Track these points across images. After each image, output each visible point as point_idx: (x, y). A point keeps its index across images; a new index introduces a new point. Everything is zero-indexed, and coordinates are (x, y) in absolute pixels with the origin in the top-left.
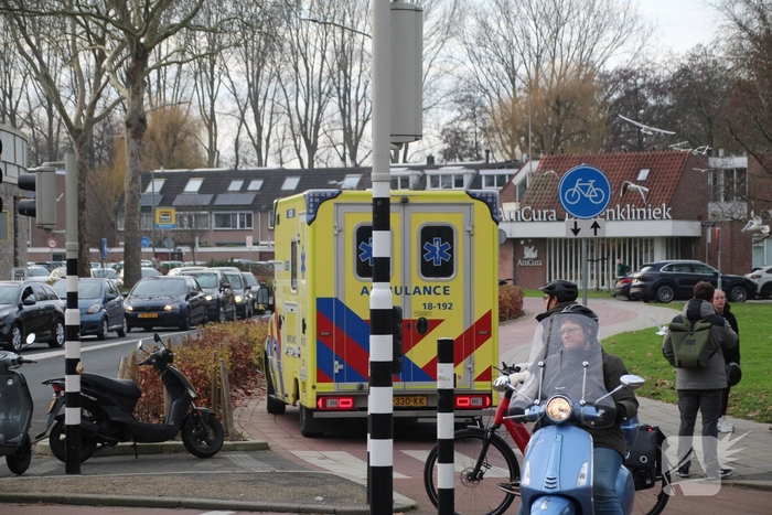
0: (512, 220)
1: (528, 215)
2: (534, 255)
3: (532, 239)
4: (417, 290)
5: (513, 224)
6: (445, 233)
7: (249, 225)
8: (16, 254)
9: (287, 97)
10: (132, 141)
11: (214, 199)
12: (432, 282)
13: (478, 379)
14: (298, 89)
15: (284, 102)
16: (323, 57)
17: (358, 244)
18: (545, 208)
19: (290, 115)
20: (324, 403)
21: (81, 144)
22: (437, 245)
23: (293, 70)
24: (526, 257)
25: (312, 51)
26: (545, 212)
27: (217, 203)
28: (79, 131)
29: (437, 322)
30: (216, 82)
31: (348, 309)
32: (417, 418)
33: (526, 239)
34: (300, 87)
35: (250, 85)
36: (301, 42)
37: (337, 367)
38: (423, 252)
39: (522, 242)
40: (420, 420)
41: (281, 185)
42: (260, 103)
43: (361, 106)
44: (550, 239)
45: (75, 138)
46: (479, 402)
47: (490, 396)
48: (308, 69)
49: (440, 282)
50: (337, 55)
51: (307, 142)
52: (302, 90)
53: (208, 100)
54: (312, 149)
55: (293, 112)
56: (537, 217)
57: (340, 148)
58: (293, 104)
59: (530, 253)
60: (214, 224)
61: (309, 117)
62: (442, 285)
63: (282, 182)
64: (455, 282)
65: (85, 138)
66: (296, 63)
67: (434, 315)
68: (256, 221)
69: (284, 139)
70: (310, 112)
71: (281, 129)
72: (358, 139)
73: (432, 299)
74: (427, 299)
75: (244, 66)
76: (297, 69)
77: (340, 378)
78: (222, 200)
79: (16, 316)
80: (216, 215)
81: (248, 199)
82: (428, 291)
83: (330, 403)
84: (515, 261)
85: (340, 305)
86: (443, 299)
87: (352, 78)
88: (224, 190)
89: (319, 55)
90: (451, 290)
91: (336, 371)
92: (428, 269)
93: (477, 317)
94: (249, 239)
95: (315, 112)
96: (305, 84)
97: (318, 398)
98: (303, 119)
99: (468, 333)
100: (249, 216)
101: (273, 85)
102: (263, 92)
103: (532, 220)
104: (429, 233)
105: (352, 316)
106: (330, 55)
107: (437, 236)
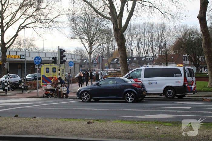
12: (54, 73)
19: (143, 49)
25: (147, 39)
30: (133, 44)
36: (145, 37)
38: (53, 70)
43: (155, 46)
48: (146, 41)
51: (146, 52)
52: (145, 45)
53: (131, 46)
54: (147, 53)
57: (151, 53)
58: (144, 47)
72: (154, 52)
74: (53, 75)
76: (144, 41)
90: (56, 74)
91: (44, 82)
92: (53, 72)
96: (146, 43)
97: (42, 85)
98: (146, 49)
102: (139, 45)
104: (53, 68)
105: (45, 77)
106: (150, 39)
107: (54, 68)
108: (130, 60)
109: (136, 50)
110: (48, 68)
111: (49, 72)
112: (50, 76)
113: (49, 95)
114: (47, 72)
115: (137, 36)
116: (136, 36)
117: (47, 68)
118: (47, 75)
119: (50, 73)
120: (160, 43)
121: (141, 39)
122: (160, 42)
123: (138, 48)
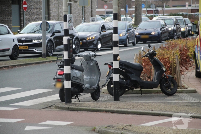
8: (92, 11)
79: (99, 37)
94: (187, 4)
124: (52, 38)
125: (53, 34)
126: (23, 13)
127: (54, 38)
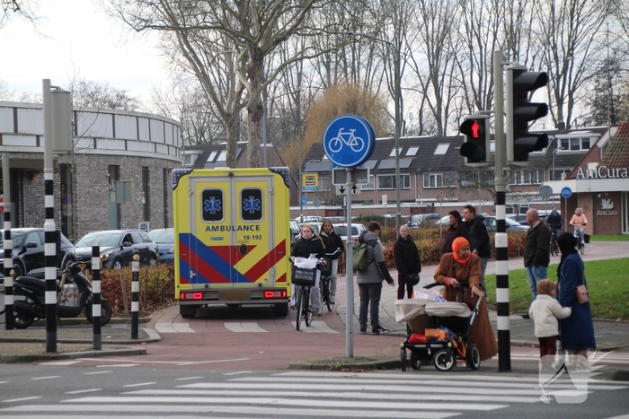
0: (590, 178)
1: (603, 173)
2: (611, 206)
3: (609, 192)
4: (240, 228)
5: (591, 180)
6: (257, 194)
7: (407, 185)
8: (166, 212)
9: (462, 72)
10: (252, 123)
11: (378, 164)
12: (249, 223)
13: (278, 281)
14: (472, 65)
15: (460, 77)
16: (495, 38)
17: (204, 201)
18: (617, 167)
19: (465, 89)
20: (185, 296)
21: (231, 125)
22: (252, 201)
23: (468, 50)
24: (604, 208)
25: (486, 32)
26: (618, 170)
27: (380, 167)
28: (229, 115)
29: (252, 247)
30: (402, 61)
31: (198, 241)
32: (241, 304)
33: (603, 194)
34: (474, 62)
35: (431, 66)
36: (475, 24)
37: (192, 274)
38: (243, 205)
39: (599, 196)
40: (243, 306)
41: (434, 151)
42: (440, 78)
44: (624, 193)
45: (226, 120)
46: (279, 294)
47: (286, 290)
48: (481, 47)
49: (254, 223)
50: (507, 34)
52: (477, 67)
55: (469, 85)
56: (611, 174)
58: (467, 79)
59: (607, 205)
60: (378, 186)
61: (483, 89)
62: (255, 225)
63: (435, 148)
64: (263, 223)
65: (233, 121)
66: (470, 42)
67: (250, 242)
68: (413, 182)
69: (461, 109)
70: (483, 85)
71: (459, 100)
73: (249, 233)
74: (246, 233)
75: (425, 46)
76: (471, 47)
77: (194, 281)
78: (385, 164)
79: (117, 254)
80: (380, 177)
81: (405, 163)
82: (246, 228)
83: (188, 296)
84: (594, 212)
85: (193, 237)
86: (256, 233)
87: (521, 54)
88: (387, 156)
89: (491, 35)
90: (261, 228)
91: (191, 277)
92: (246, 215)
93: (277, 243)
94: (385, 197)
95: (488, 85)
96: (479, 60)
97: (181, 293)
98: (477, 92)
99: (272, 253)
100: (407, 178)
101: (450, 63)
102: (442, 70)
103: (608, 177)
104: (247, 194)
105: (200, 244)
106: (501, 35)
107: (251, 195)
108: (412, 151)
109: (419, 96)
110: (218, 194)
111: (219, 216)
112: (227, 240)
113: (435, 351)
114: (207, 216)
115: (425, 18)
116: (421, 19)
117: (207, 195)
118: (207, 236)
119: (225, 222)
120: (561, 60)
121: (454, 35)
122: (560, 54)
123: (431, 84)
124: (21, 256)
125: (24, 250)
126: (23, 217)
127: (23, 258)
